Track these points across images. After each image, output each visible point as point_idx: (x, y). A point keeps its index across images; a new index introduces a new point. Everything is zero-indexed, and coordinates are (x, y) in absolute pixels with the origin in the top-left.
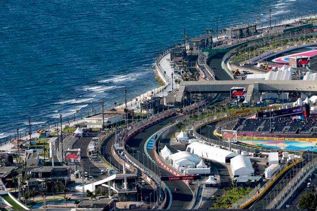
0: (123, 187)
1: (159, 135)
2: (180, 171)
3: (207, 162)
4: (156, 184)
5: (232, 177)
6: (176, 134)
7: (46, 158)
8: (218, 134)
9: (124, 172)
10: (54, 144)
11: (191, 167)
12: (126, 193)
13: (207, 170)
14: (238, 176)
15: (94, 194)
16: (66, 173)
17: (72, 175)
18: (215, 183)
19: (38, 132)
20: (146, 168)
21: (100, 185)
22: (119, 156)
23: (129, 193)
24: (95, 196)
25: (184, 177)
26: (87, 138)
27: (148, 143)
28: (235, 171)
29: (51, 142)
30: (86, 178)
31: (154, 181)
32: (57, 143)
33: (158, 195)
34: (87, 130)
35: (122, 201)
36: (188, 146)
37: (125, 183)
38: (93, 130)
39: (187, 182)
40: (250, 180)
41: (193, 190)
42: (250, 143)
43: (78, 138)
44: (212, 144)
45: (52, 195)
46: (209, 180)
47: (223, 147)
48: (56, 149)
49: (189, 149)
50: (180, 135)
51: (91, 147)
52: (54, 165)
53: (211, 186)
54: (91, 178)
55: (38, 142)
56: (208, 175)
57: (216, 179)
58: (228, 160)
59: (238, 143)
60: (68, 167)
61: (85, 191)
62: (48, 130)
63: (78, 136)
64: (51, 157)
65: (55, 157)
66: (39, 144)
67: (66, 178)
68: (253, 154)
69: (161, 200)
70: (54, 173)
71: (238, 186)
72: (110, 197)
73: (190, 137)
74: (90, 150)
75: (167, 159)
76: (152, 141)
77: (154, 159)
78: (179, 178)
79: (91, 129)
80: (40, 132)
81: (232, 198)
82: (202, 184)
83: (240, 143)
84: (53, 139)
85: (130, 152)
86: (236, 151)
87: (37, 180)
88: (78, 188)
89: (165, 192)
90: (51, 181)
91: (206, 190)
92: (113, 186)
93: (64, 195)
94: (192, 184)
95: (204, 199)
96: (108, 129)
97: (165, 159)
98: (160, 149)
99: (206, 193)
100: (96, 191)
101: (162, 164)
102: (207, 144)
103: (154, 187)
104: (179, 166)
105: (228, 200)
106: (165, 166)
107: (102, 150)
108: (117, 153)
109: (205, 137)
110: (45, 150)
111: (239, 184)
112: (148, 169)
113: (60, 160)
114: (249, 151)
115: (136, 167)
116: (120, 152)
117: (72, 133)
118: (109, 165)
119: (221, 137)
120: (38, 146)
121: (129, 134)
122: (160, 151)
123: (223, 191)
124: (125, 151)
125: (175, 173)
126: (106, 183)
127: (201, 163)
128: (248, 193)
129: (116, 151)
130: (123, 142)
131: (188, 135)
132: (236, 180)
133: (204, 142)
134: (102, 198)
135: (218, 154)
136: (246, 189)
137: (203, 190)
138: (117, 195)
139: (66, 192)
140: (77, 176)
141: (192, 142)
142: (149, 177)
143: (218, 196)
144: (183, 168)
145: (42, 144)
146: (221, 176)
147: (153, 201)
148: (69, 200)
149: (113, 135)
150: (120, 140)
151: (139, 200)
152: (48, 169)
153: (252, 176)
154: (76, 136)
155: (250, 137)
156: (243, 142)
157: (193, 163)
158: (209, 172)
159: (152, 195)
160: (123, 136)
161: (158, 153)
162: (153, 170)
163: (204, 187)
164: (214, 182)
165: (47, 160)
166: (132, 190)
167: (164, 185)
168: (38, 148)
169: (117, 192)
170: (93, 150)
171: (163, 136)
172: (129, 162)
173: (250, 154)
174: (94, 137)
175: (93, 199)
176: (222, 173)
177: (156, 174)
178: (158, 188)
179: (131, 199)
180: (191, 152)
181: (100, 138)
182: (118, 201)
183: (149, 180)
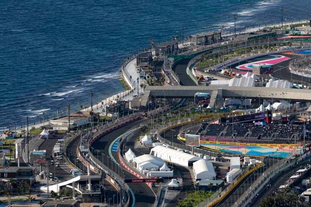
0: (88, 188)
1: (123, 138)
2: (143, 173)
3: (170, 165)
4: (120, 186)
5: (194, 180)
6: (140, 137)
7: (12, 159)
8: (181, 138)
9: (89, 174)
10: (20, 145)
11: (154, 170)
12: (90, 195)
13: (170, 173)
14: (200, 180)
15: (58, 194)
16: (31, 173)
17: (38, 176)
18: (178, 186)
19: (5, 133)
20: (110, 170)
21: (65, 186)
22: (84, 158)
23: (93, 195)
24: (59, 197)
25: (147, 179)
26: (54, 140)
27: (113, 146)
28: (197, 175)
29: (17, 143)
30: (51, 179)
31: (118, 183)
32: (23, 144)
33: (122, 197)
34: (53, 132)
35: (86, 202)
36: (152, 150)
37: (89, 185)
38: (59, 132)
39: (150, 185)
40: (211, 184)
41: (156, 192)
42: (212, 147)
43: (44, 140)
44: (175, 148)
45: (17, 195)
46: (172, 183)
47: (186, 151)
48: (22, 150)
49: (153, 152)
50: (145, 139)
51: (56, 149)
52: (20, 166)
53: (173, 188)
54: (56, 179)
55: (4, 143)
56: (170, 178)
57: (178, 182)
58: (191, 164)
59: (201, 147)
60: (33, 168)
61: (50, 192)
62: (14, 131)
63: (43, 137)
64: (17, 158)
65: (21, 158)
66: (5, 145)
67: (31, 178)
68: (215, 158)
69: (124, 201)
70: (19, 173)
71: (199, 190)
72: (74, 198)
73: (154, 140)
74: (56, 152)
75: (131, 161)
76: (116, 144)
77: (119, 162)
78: (142, 181)
79: (57, 131)
80: (7, 133)
81: (193, 201)
82: (166, 187)
83: (203, 147)
84: (19, 141)
85: (95, 154)
86: (199, 155)
87: (3, 180)
88: (43, 189)
89: (128, 195)
90: (16, 181)
91: (169, 193)
92: (77, 188)
93: (29, 195)
94: (156, 187)
95: (167, 201)
96: (73, 132)
97: (129, 161)
98: (125, 152)
99: (169, 195)
100: (60, 192)
101: (126, 167)
102: (171, 148)
103: (117, 188)
104: (143, 169)
105: (189, 203)
106: (129, 169)
107: (67, 152)
108: (82, 155)
109: (168, 141)
110: (11, 151)
111: (201, 187)
112: (112, 171)
113: (26, 161)
114: (211, 155)
115: (100, 169)
116: (85, 154)
117: (38, 134)
118: (73, 166)
119: (184, 142)
120: (4, 146)
121: (94, 137)
122: (124, 154)
123: (185, 194)
124: (90, 153)
125: (138, 176)
126: (71, 184)
127: (164, 167)
128: (209, 196)
129: (81, 153)
130: (88, 145)
131: (152, 138)
132: (198, 184)
133: (168, 145)
134: (66, 198)
135: (180, 158)
136: (208, 193)
137: (166, 192)
138: (81, 196)
139: (31, 192)
140: (42, 177)
141: (156, 145)
142: (113, 179)
143: (180, 199)
144: (147, 171)
145: (8, 145)
146: (184, 179)
147: (116, 203)
148: (34, 201)
149: (78, 137)
150: (85, 142)
151: (103, 202)
152: (14, 170)
153: (214, 179)
154: (42, 138)
155: (212, 142)
156: (206, 146)
157: (157, 166)
158: (172, 175)
159: (116, 197)
160: (89, 138)
161: (122, 156)
162: (117, 173)
163: (167, 190)
164: (176, 185)
165: (13, 160)
166: (95, 191)
167: (127, 187)
168: (4, 148)
169: (81, 193)
170: (58, 152)
171: (128, 139)
172: (93, 164)
173: (212, 158)
174: (60, 139)
175: (58, 200)
176: (185, 176)
177: (120, 176)
178: (122, 189)
179: (95, 200)
180: (155, 155)
181: (66, 140)
182: (82, 202)
183: (112, 181)
